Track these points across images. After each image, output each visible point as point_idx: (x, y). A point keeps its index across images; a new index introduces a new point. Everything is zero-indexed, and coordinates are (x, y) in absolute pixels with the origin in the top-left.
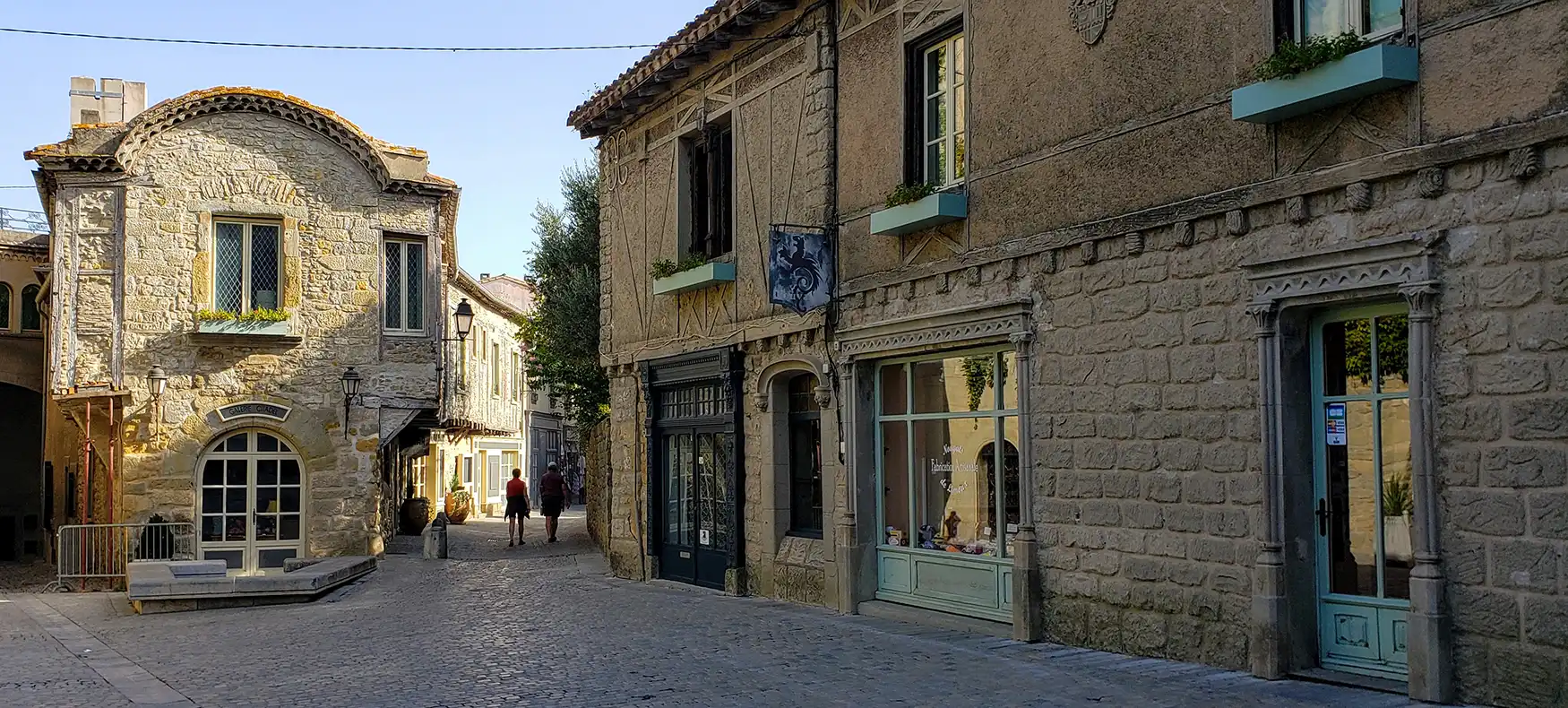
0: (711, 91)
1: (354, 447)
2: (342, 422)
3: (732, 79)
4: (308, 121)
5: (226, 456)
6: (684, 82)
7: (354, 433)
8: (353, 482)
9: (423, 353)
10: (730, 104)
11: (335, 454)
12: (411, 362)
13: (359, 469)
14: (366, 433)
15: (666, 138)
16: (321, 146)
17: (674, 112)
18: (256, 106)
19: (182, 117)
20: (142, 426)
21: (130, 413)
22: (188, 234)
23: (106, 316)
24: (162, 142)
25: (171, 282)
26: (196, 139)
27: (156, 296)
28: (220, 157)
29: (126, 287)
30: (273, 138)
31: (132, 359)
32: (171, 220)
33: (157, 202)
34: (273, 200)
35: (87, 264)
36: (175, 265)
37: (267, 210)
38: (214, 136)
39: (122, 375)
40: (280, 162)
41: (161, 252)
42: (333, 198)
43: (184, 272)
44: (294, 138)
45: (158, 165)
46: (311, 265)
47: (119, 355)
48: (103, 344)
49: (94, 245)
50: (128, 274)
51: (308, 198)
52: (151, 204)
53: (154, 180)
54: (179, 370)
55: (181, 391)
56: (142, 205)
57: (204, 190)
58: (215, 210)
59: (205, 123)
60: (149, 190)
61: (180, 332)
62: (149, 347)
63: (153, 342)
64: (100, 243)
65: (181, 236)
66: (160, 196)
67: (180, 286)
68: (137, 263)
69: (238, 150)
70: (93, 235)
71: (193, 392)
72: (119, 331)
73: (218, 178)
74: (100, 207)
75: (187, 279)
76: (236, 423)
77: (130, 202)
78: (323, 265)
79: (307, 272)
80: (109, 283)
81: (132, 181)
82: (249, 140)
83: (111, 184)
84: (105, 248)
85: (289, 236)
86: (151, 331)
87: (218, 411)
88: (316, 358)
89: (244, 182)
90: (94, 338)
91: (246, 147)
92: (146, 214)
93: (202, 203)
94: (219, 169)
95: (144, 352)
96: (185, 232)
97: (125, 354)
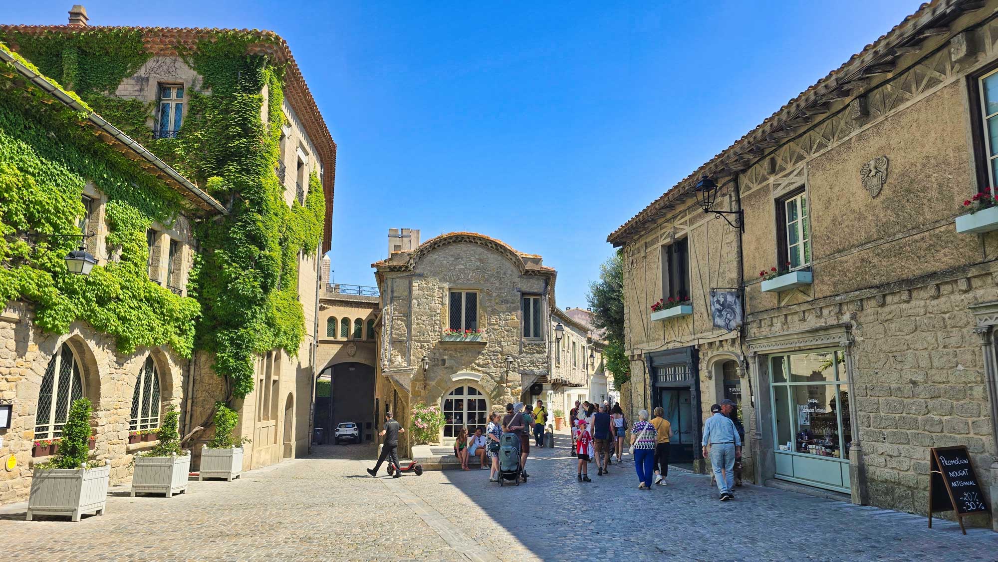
0: (677, 223)
1: (510, 393)
2: (505, 381)
3: (687, 218)
4: (490, 245)
5: (454, 398)
6: (663, 220)
7: (510, 386)
9: (540, 349)
10: (687, 230)
11: (502, 397)
12: (535, 353)
14: (515, 386)
15: (655, 246)
16: (496, 256)
17: (659, 234)
18: (468, 240)
19: (436, 246)
20: (418, 383)
21: (413, 378)
22: (439, 298)
23: (404, 334)
24: (428, 259)
25: (431, 319)
26: (442, 256)
27: (425, 325)
28: (452, 263)
29: (412, 322)
30: (474, 254)
31: (415, 353)
32: (431, 291)
33: (426, 284)
34: (475, 281)
35: (396, 312)
36: (433, 312)
37: (472, 286)
38: (450, 254)
39: (410, 360)
40: (477, 264)
41: (427, 306)
42: (500, 279)
43: (437, 314)
44: (484, 253)
45: (426, 268)
46: (491, 309)
47: (409, 352)
48: (402, 347)
49: (399, 304)
50: (414, 315)
51: (490, 280)
52: (423, 285)
53: (424, 274)
54: (434, 358)
55: (435, 367)
56: (420, 285)
57: (445, 278)
58: (450, 286)
59: (446, 249)
60: (422, 279)
61: (435, 341)
62: (422, 348)
63: (423, 345)
64: (402, 302)
65: (435, 298)
66: (427, 281)
67: (435, 321)
68: (417, 311)
69: (459, 260)
70: (399, 299)
71: (440, 367)
72: (410, 341)
73: (451, 272)
74: (402, 287)
75: (438, 317)
76: (459, 383)
77: (414, 285)
78: (496, 309)
79: (490, 313)
80: (405, 320)
81: (415, 275)
82: (464, 255)
83: (407, 277)
84: (404, 305)
85: (481, 297)
86: (422, 341)
87: (451, 377)
88: (493, 352)
89: (462, 273)
90: (399, 345)
91: (463, 259)
92: (421, 289)
93: (444, 283)
94: (452, 268)
95: (420, 350)
96: (437, 296)
97: (412, 351)
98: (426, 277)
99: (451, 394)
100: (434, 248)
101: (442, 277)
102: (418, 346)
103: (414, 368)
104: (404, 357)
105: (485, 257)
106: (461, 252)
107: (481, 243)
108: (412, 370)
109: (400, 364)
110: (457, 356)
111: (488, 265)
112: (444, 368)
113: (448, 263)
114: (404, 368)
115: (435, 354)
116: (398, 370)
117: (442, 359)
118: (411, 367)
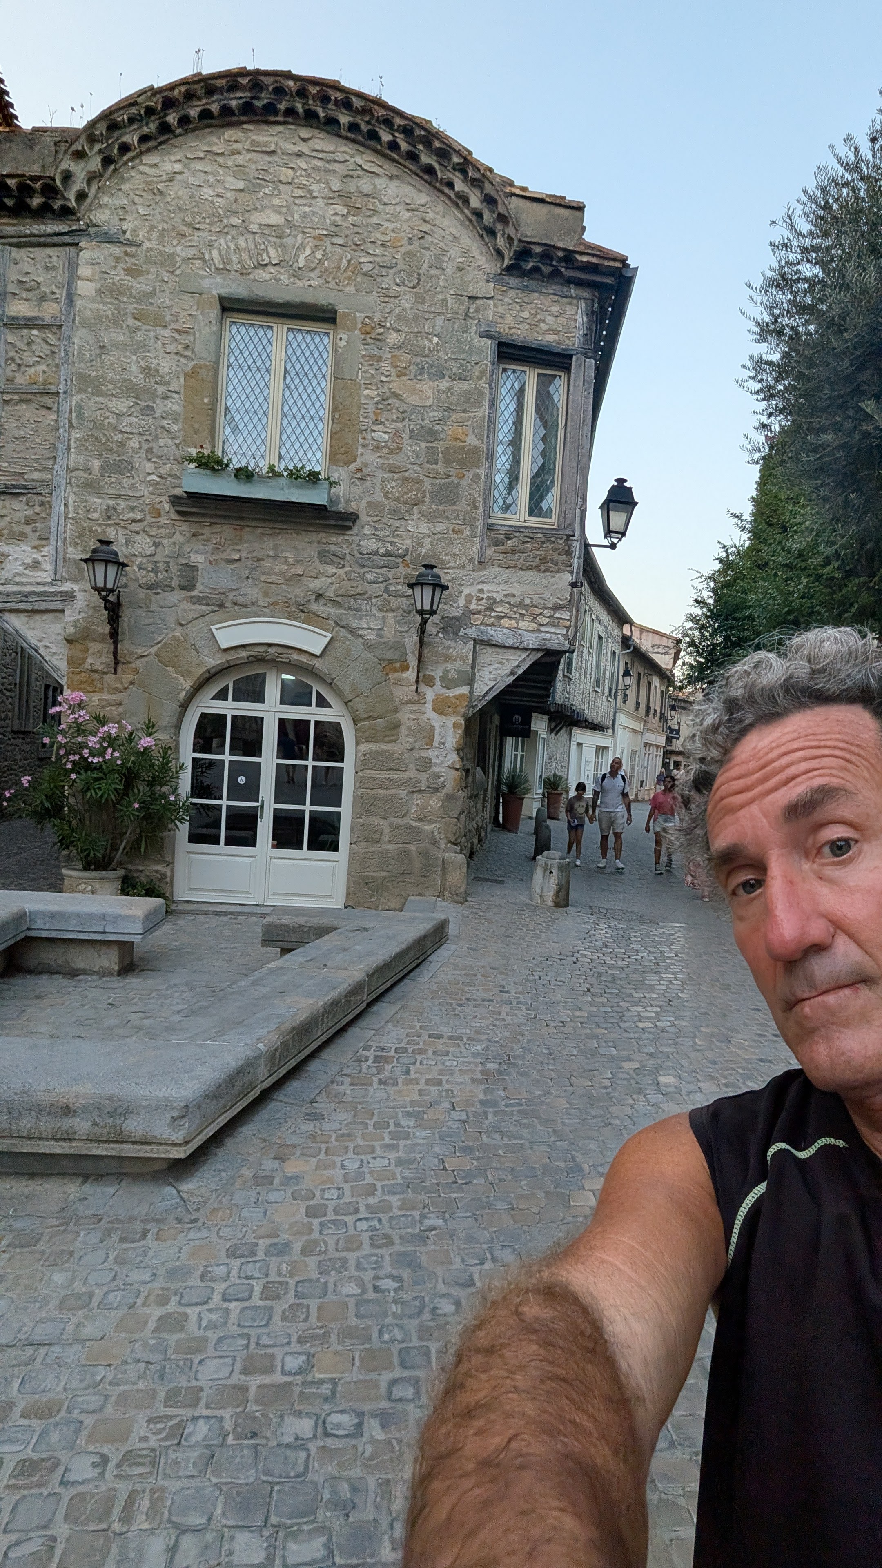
1: (429, 706)
2: (413, 662)
5: (231, 708)
7: (430, 682)
8: (425, 765)
9: (551, 555)
11: (399, 715)
12: (531, 568)
13: (436, 744)
14: (449, 684)
19: (171, 118)
20: (94, 647)
21: (75, 627)
22: (179, 332)
23: (43, 462)
24: (141, 168)
25: (148, 410)
26: (198, 166)
27: (122, 432)
28: (236, 200)
29: (74, 415)
30: (326, 171)
31: (80, 536)
32: (152, 304)
33: (129, 272)
34: (321, 281)
35: (17, 374)
36: (156, 383)
37: (309, 298)
38: (230, 163)
39: (65, 561)
40: (336, 214)
41: (134, 358)
42: (419, 280)
43: (170, 394)
44: (361, 173)
45: (133, 208)
46: (378, 395)
47: (61, 529)
48: (38, 509)
49: (28, 344)
50: (81, 391)
51: (379, 279)
52: (119, 276)
53: (124, 232)
54: (156, 558)
55: (158, 594)
56: (106, 276)
57: (207, 257)
58: (224, 292)
59: (214, 139)
60: (117, 250)
61: (159, 495)
62: (109, 517)
63: (115, 509)
64: (38, 340)
65: (166, 333)
66: (134, 261)
67: (163, 418)
68: (94, 374)
69: (267, 191)
70: (27, 326)
71: (176, 596)
72: (63, 488)
73: (233, 238)
74: (40, 280)
75: (175, 408)
76: (244, 654)
77: (84, 271)
78: (396, 396)
79: (371, 408)
80: (49, 409)
81: (89, 235)
82: (286, 174)
83: (56, 239)
84: (46, 349)
85: (343, 343)
86: (111, 491)
87: (214, 631)
88: (376, 553)
89: (274, 245)
90: (24, 499)
91: (281, 187)
92: (111, 291)
93: (203, 277)
94: (235, 221)
95: (100, 525)
96: (173, 326)
97: (69, 526)
98: (130, 244)
99: (222, 695)
100: (165, 128)
101: (194, 251)
102: (95, 511)
103: (76, 587)
104: (43, 546)
105: (366, 188)
106: (274, 158)
107: (353, 127)
108: (70, 597)
109: (27, 572)
110: (239, 560)
111: (375, 220)
112: (192, 597)
113: (219, 200)
114: (41, 589)
115: (156, 545)
116: (20, 593)
117: (186, 565)
118: (67, 587)
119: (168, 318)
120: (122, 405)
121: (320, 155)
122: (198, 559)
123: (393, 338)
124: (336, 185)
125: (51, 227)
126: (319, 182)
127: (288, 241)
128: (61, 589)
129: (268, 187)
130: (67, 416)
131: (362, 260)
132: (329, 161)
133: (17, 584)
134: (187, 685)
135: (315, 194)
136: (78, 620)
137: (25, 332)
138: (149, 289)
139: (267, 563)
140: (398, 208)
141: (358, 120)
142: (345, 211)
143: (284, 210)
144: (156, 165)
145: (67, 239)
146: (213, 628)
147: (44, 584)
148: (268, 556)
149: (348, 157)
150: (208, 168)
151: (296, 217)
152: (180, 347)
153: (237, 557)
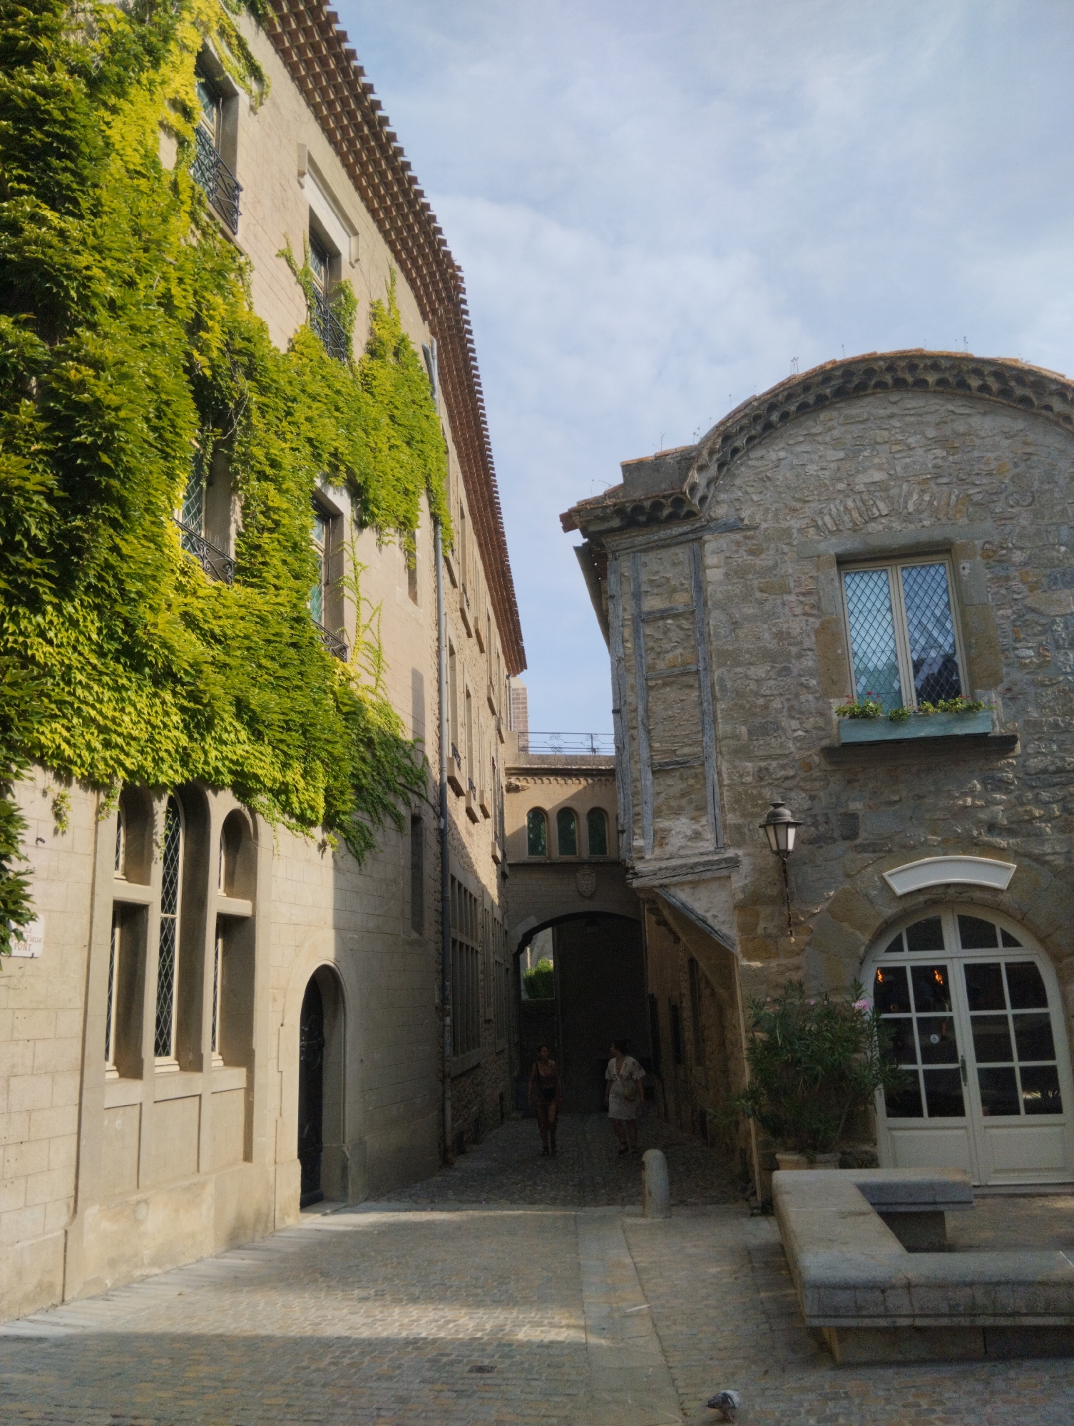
5: (909, 959)
16: (1003, 421)
18: (888, 379)
19: (775, 417)
20: (765, 911)
21: (744, 892)
22: (804, 594)
23: (694, 736)
24: (750, 463)
25: (786, 671)
26: (799, 449)
27: (765, 696)
28: (839, 469)
29: (717, 688)
30: (919, 423)
31: (737, 801)
32: (775, 575)
33: (751, 552)
34: (933, 519)
35: (657, 661)
36: (789, 644)
37: (924, 537)
38: (828, 439)
39: (725, 827)
40: (935, 458)
41: (765, 626)
42: (1033, 497)
43: (804, 653)
44: (955, 417)
45: (747, 497)
46: (1014, 613)
47: (717, 796)
48: (691, 782)
49: (665, 633)
50: (719, 667)
51: (992, 506)
52: (742, 557)
53: (742, 520)
54: (813, 812)
55: (820, 847)
56: (730, 561)
57: (820, 523)
58: (840, 549)
59: (811, 423)
60: (738, 536)
61: (809, 749)
62: (762, 779)
63: (767, 769)
64: (674, 628)
65: (793, 598)
66: (754, 542)
67: (800, 676)
68: (730, 648)
69: (866, 454)
70: (662, 618)
71: (840, 847)
72: (714, 758)
73: (841, 501)
74: (669, 575)
75: (810, 663)
76: (921, 898)
77: (711, 560)
78: (1033, 610)
79: (1007, 626)
80: (692, 686)
81: (710, 529)
82: (882, 435)
83: (682, 538)
84: (681, 634)
85: (967, 572)
86: (761, 753)
87: (888, 879)
88: (1044, 771)
89: (882, 499)
90: (678, 773)
91: (878, 447)
92: (736, 573)
93: (819, 542)
94: (841, 486)
95: (755, 787)
96: (798, 590)
97: (726, 793)
98: (749, 528)
99: (897, 947)
100: (769, 426)
101: (807, 521)
102: (748, 774)
103: (740, 853)
104: (701, 816)
105: (962, 429)
106: (869, 424)
107: (941, 382)
108: (734, 863)
109: (690, 844)
110: (900, 800)
111: (976, 454)
112: (856, 846)
113: (823, 472)
114: (706, 858)
115: (812, 798)
116: (685, 865)
117: (845, 814)
118: (730, 853)
119: (792, 585)
120: (760, 671)
121: (912, 412)
122: (856, 806)
123: (1018, 557)
124: (931, 433)
125: (676, 530)
126: (915, 433)
127: (893, 492)
128: (726, 856)
129: (865, 450)
130: (709, 689)
131: (971, 492)
132: (920, 415)
133: (681, 857)
134: (865, 938)
135: (913, 446)
136: (746, 885)
137: (661, 623)
138: (771, 563)
139: (930, 800)
140: (997, 439)
141: (947, 375)
142: (944, 454)
143: (886, 466)
144: (762, 457)
145: (691, 536)
146: (885, 874)
147: (707, 854)
148: (930, 792)
149: (938, 407)
150: (808, 448)
151: (898, 469)
152: (807, 608)
153: (897, 798)
